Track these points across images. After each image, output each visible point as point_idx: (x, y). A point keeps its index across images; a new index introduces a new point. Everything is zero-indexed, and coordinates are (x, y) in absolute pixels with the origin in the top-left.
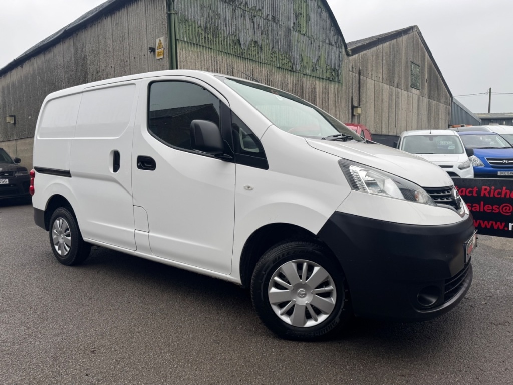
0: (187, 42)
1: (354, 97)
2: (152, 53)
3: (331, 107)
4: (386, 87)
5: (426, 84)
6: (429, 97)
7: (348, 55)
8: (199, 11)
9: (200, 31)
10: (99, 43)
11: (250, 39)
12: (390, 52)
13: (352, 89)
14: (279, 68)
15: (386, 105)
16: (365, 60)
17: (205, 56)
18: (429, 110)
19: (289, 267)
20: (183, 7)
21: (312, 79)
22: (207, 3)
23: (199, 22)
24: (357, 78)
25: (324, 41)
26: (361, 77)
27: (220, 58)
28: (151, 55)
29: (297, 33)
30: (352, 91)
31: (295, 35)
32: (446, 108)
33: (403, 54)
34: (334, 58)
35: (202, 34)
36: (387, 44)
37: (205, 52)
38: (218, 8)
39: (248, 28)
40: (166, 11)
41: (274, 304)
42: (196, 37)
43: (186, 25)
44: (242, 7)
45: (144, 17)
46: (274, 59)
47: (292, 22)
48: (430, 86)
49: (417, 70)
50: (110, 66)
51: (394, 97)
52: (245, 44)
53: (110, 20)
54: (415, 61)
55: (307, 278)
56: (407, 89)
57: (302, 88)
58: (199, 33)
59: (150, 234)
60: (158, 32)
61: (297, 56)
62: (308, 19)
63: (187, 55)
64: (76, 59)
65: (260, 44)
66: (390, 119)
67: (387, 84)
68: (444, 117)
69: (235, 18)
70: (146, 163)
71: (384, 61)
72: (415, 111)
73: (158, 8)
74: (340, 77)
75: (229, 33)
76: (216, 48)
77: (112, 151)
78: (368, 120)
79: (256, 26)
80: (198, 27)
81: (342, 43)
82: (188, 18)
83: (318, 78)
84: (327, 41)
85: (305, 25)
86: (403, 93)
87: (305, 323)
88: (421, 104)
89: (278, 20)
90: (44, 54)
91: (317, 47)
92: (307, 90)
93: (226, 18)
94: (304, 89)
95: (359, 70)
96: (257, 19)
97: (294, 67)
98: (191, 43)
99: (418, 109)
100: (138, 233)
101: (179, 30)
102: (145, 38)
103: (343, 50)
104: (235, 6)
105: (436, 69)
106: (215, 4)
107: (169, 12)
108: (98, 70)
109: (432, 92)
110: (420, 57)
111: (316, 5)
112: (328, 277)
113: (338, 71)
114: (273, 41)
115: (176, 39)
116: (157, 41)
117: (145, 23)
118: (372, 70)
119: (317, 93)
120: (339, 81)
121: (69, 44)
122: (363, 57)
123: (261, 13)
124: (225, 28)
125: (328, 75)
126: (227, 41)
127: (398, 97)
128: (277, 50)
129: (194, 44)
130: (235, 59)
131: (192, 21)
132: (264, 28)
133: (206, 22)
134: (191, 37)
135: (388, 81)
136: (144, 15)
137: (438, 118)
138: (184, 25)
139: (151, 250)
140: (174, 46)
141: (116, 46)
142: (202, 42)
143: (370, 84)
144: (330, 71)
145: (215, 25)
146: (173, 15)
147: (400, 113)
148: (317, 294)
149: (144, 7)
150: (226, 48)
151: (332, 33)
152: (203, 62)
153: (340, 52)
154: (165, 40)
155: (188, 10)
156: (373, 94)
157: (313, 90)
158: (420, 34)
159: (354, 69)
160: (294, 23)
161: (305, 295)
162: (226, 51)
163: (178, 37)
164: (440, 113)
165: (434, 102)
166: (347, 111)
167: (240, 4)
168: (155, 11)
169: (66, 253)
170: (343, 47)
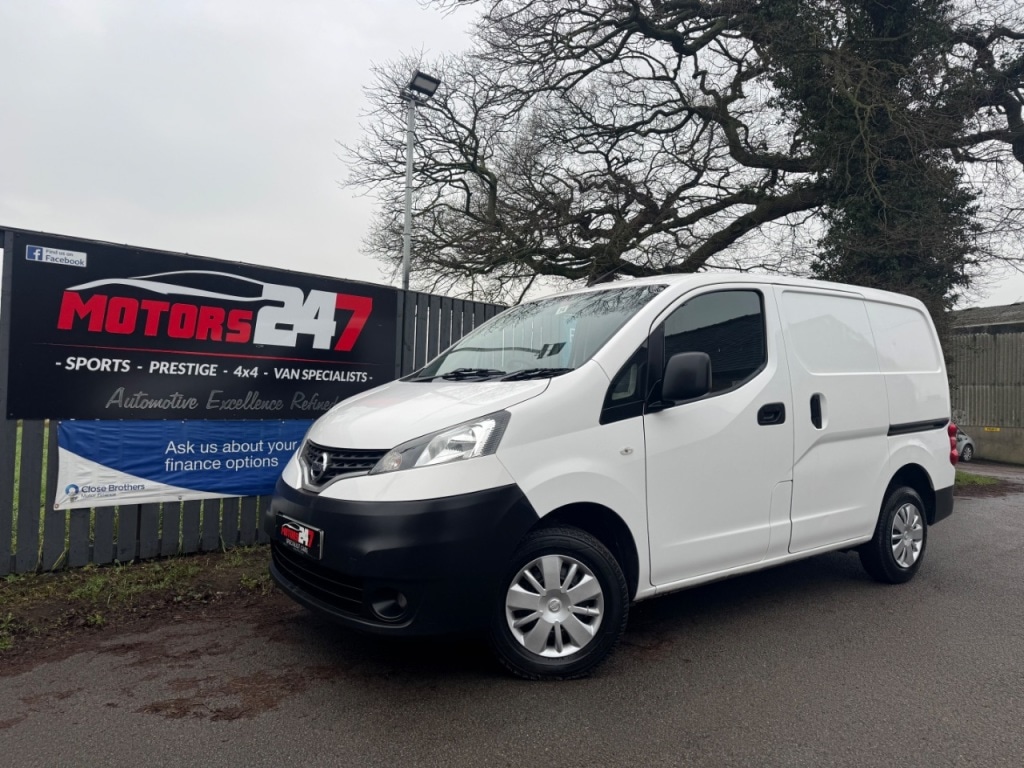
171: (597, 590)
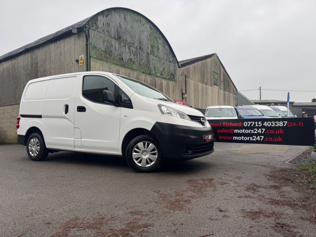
0: (96, 58)
1: (183, 89)
2: (77, 62)
3: (171, 93)
4: (200, 84)
5: (222, 83)
6: (224, 90)
7: (179, 67)
8: (102, 43)
9: (103, 53)
10: (46, 56)
11: (128, 58)
12: (202, 66)
13: (182, 85)
14: (143, 72)
15: (200, 93)
16: (188, 71)
17: (105, 65)
18: (224, 97)
19: (140, 145)
20: (94, 41)
21: (160, 79)
22: (106, 39)
23: (102, 49)
24: (185, 79)
25: (166, 60)
26: (187, 79)
27: (112, 66)
28: (76, 63)
29: (152, 56)
30: (182, 86)
31: (151, 57)
32: (234, 96)
33: (209, 68)
34: (172, 69)
35: (103, 54)
36: (200, 62)
37: (105, 63)
38: (111, 42)
39: (127, 52)
40: (85, 43)
41: (135, 159)
42: (100, 56)
43: (95, 50)
44: (124, 42)
45: (73, 45)
46: (141, 68)
47: (150, 50)
48: (224, 84)
49: (216, 76)
50: (52, 68)
51: (205, 89)
52: (125, 60)
53: (54, 45)
54: (216, 72)
55: (147, 148)
56: (211, 86)
57: (155, 83)
58: (102, 53)
59: (82, 140)
60: (81, 53)
61: (152, 67)
62: (158, 49)
63: (96, 64)
64: (32, 64)
65: (133, 60)
66: (203, 101)
67: (200, 83)
68: (233, 101)
69: (120, 47)
70: (81, 109)
71: (199, 71)
72: (216, 97)
73: (81, 41)
74: (175, 78)
75: (117, 55)
76: (111, 61)
77: (65, 105)
78: (191, 101)
79: (131, 51)
80: (102, 51)
81: (176, 61)
82: (96, 46)
83: (163, 78)
84: (168, 60)
85: (157, 52)
86: (210, 88)
87: (146, 165)
88: (219, 93)
89: (142, 49)
90: (11, 60)
91: (163, 63)
92: (158, 84)
93: (116, 47)
94: (157, 84)
95: (186, 75)
96: (132, 48)
97: (151, 72)
98: (97, 58)
99: (218, 96)
100: (76, 140)
101: (92, 51)
102: (74, 55)
103: (177, 65)
104: (121, 41)
105: (227, 76)
106: (110, 40)
107: (87, 43)
108: (45, 70)
109: (226, 88)
110: (218, 69)
111: (162, 42)
112: (154, 147)
113: (174, 75)
114: (140, 59)
115: (90, 57)
116: (80, 57)
117: (74, 48)
118: (192, 75)
119: (163, 86)
120: (175, 80)
121: (28, 56)
122: (187, 69)
123: (134, 45)
124: (115, 52)
125: (169, 77)
126: (116, 59)
127: (206, 89)
128: (142, 64)
129: (99, 59)
130: (120, 67)
131: (98, 48)
132: (135, 53)
133: (106, 49)
134: (98, 56)
135: (201, 81)
136: (73, 44)
137: (230, 101)
138: (94, 50)
139: (82, 147)
140: (89, 60)
141: (57, 58)
142: (103, 58)
143: (191, 83)
144: (170, 75)
145: (110, 50)
146: (89, 45)
147: (208, 98)
148: (151, 154)
149: (73, 40)
150: (116, 61)
151: (171, 56)
152: (104, 68)
153: (175, 66)
154: (84, 57)
155: (96, 42)
156: (193, 88)
157: (161, 84)
158: (218, 57)
159: (183, 75)
160: (151, 51)
161: (146, 155)
162: (116, 63)
163: (91, 55)
164: (231, 99)
165: (227, 93)
166: (179, 96)
167: (123, 41)
168: (80, 42)
169: (36, 155)
170: (177, 63)
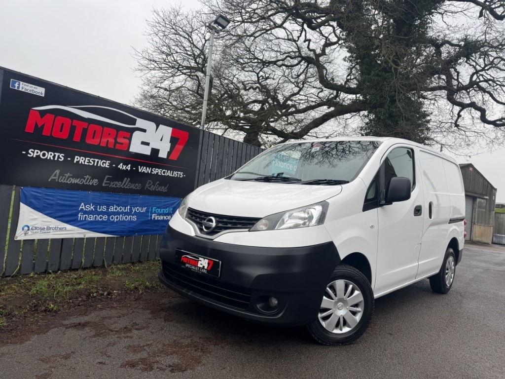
171: (361, 299)
